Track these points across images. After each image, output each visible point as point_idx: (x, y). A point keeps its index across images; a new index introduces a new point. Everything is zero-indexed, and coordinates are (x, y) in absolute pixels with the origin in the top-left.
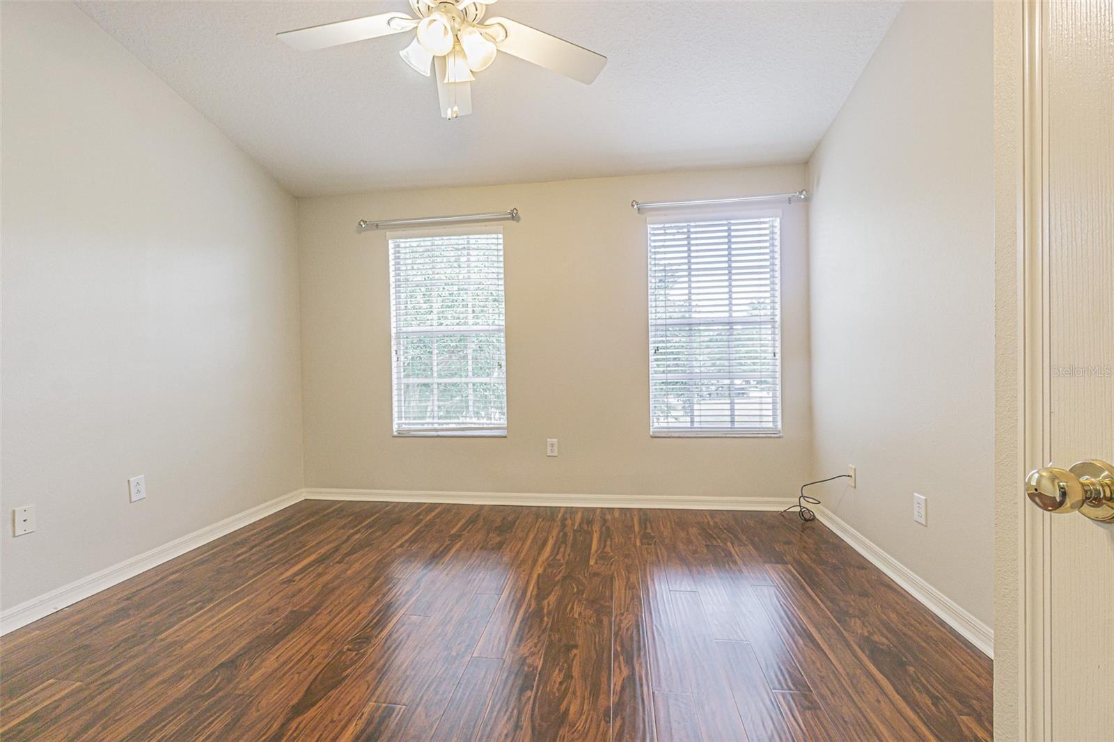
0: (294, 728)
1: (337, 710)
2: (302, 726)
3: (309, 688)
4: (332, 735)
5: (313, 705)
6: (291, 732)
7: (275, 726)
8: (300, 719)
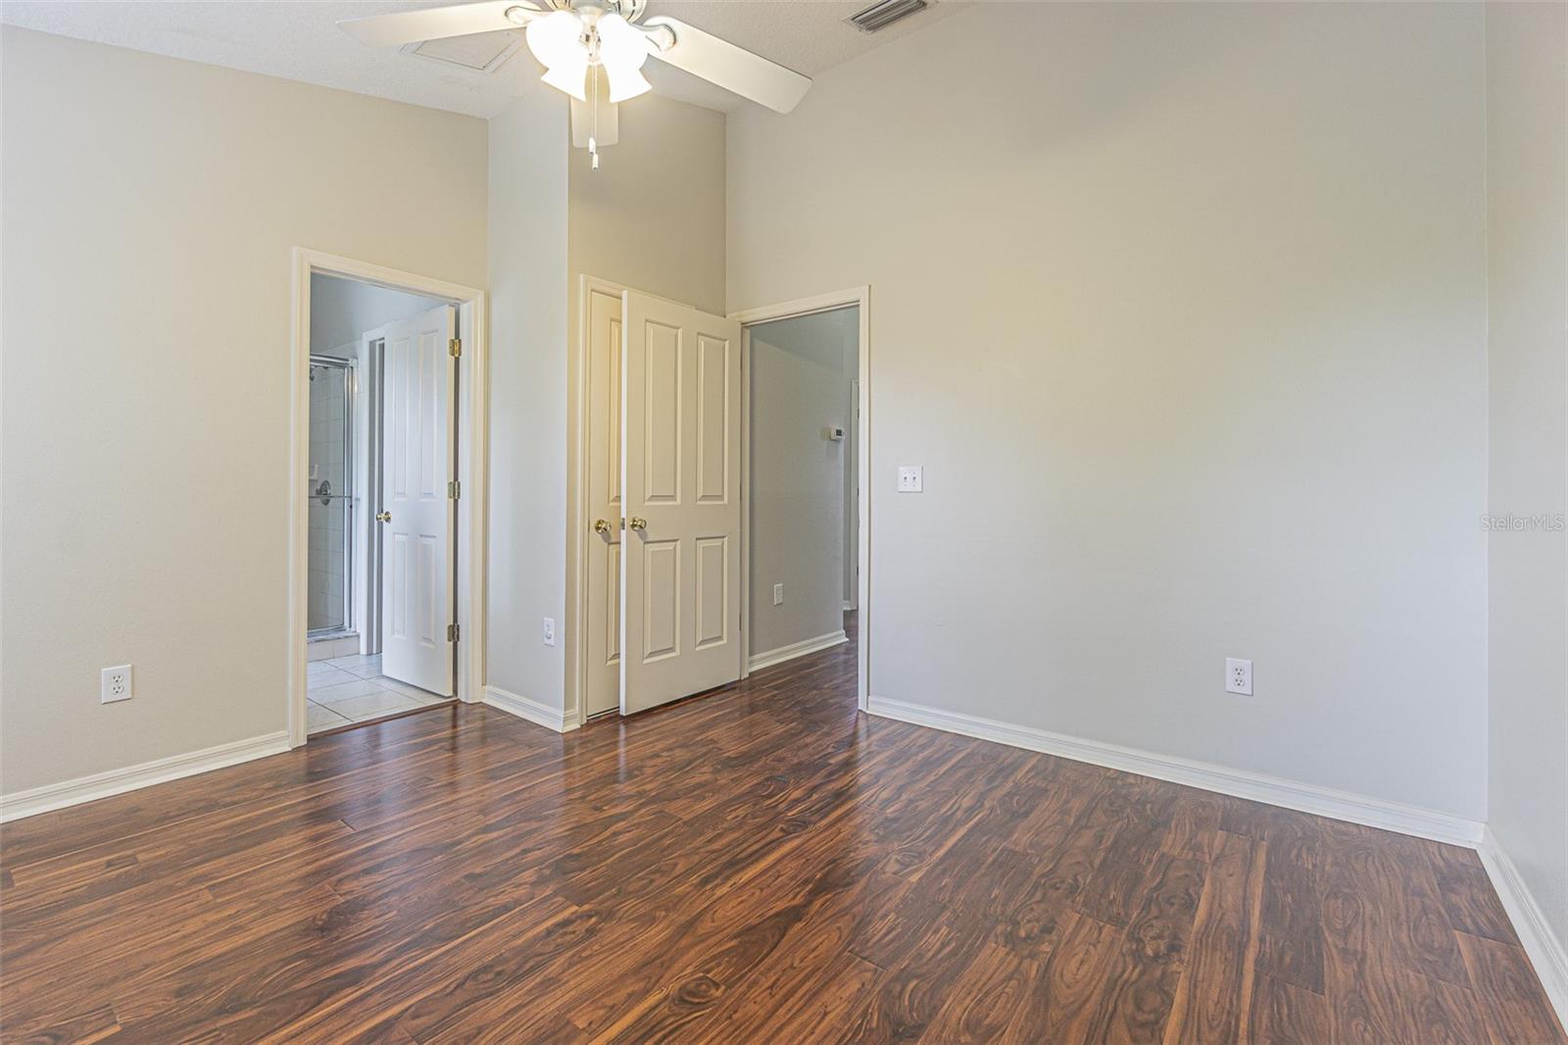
0: (799, 897)
1: (754, 899)
2: (791, 896)
3: (782, 937)
4: (764, 878)
5: (777, 915)
6: (802, 894)
7: (817, 904)
8: (793, 903)
